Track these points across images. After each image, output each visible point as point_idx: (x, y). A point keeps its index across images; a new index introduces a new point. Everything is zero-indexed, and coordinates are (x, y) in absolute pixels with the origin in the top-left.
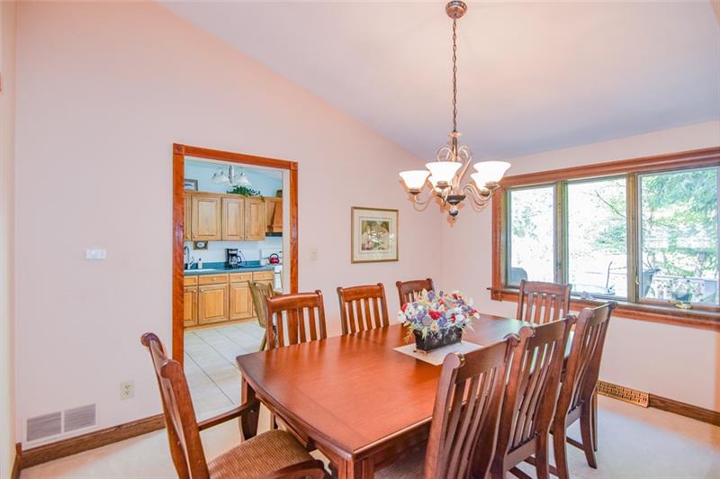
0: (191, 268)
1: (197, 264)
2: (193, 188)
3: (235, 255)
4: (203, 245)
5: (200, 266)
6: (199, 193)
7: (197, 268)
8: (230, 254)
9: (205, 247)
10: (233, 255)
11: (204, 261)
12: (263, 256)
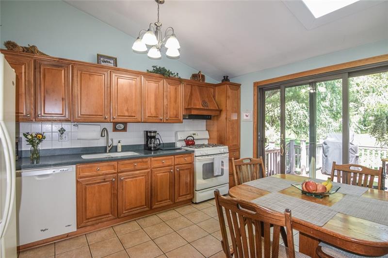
0: (110, 151)
1: (116, 147)
2: (112, 65)
3: (154, 137)
4: (122, 126)
5: (119, 149)
6: (119, 70)
7: (116, 151)
8: (149, 137)
9: (125, 130)
10: (152, 137)
11: (123, 143)
12: (179, 138)
